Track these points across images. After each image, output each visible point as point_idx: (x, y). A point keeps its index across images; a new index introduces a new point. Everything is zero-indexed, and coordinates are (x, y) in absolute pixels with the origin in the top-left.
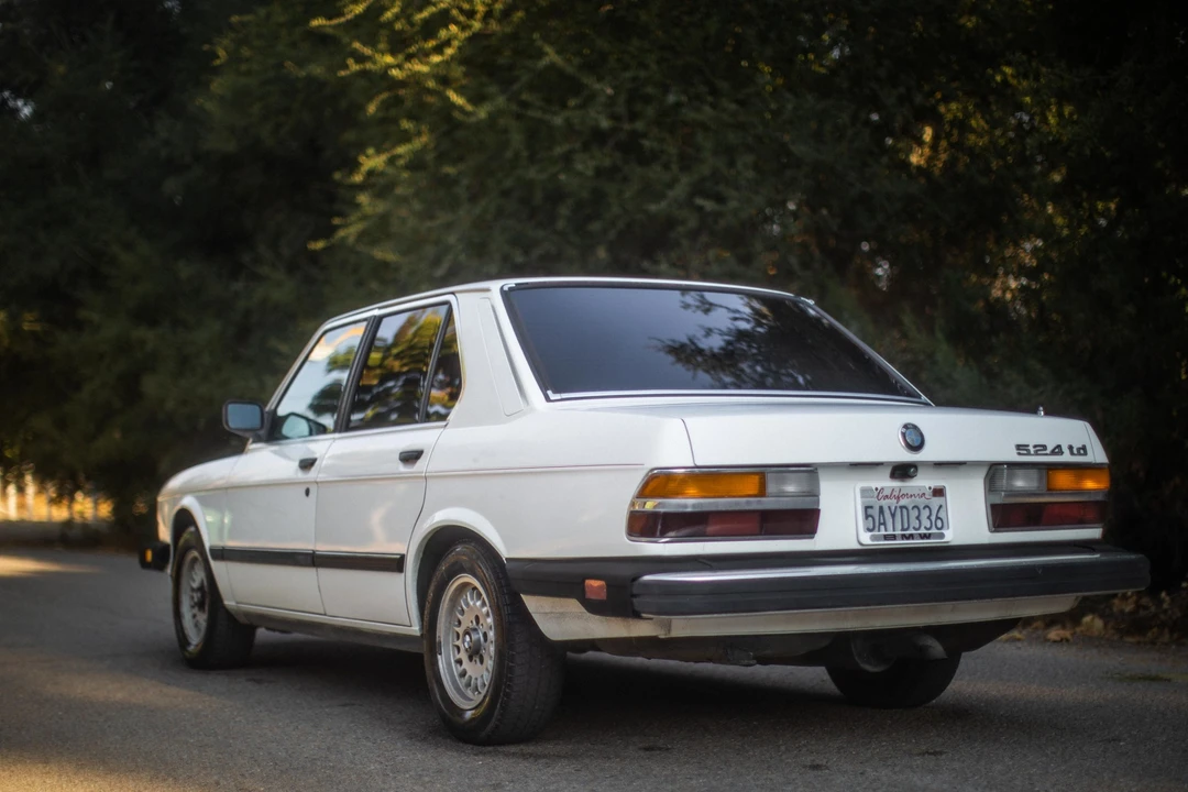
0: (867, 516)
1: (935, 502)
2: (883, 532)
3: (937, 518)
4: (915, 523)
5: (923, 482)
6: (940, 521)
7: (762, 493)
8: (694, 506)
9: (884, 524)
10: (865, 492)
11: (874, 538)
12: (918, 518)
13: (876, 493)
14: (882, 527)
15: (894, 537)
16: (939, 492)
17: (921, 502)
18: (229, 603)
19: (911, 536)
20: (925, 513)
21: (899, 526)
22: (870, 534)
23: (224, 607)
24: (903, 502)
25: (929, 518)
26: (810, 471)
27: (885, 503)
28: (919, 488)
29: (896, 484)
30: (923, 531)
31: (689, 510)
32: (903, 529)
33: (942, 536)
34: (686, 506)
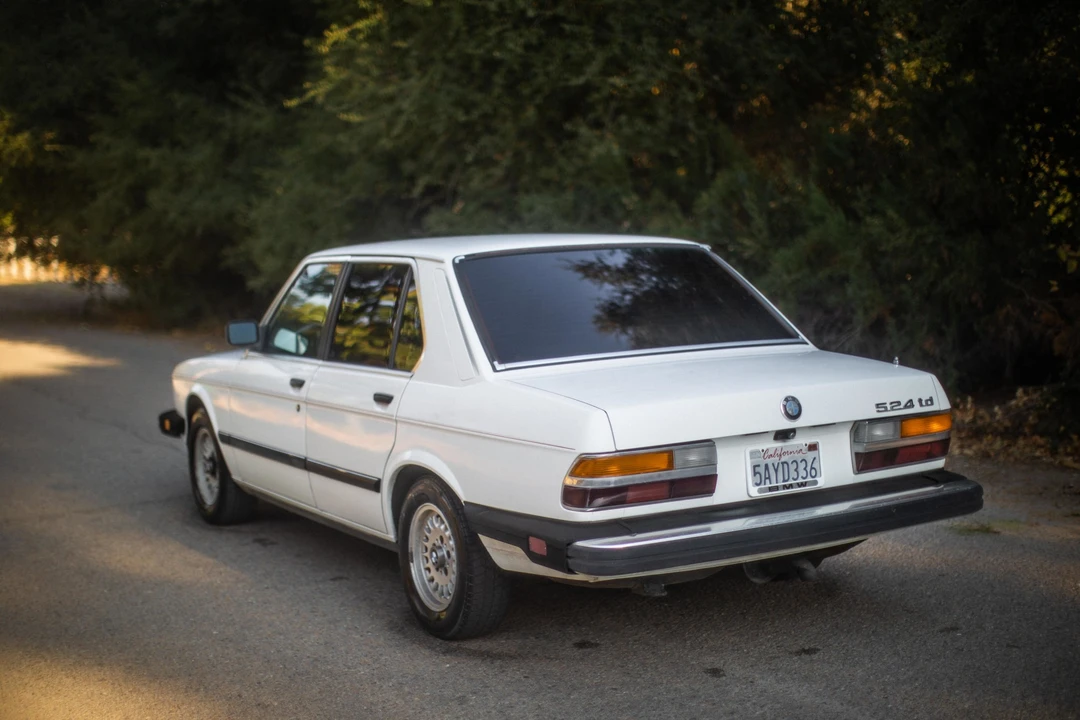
0: (755, 473)
1: (810, 456)
2: (768, 485)
3: (812, 468)
4: (793, 474)
5: (800, 441)
6: (814, 471)
7: (671, 465)
8: (616, 482)
9: (769, 478)
10: (753, 454)
11: (760, 491)
12: (796, 470)
13: (762, 454)
14: (768, 481)
15: (777, 488)
16: (813, 447)
17: (798, 456)
18: (236, 477)
19: (791, 486)
20: (802, 466)
21: (780, 478)
22: (758, 487)
23: (232, 480)
24: (784, 459)
25: (805, 469)
26: (708, 445)
27: (769, 461)
28: (798, 446)
29: (779, 444)
30: (800, 480)
31: (612, 486)
32: (784, 481)
33: (816, 483)
34: (609, 483)
